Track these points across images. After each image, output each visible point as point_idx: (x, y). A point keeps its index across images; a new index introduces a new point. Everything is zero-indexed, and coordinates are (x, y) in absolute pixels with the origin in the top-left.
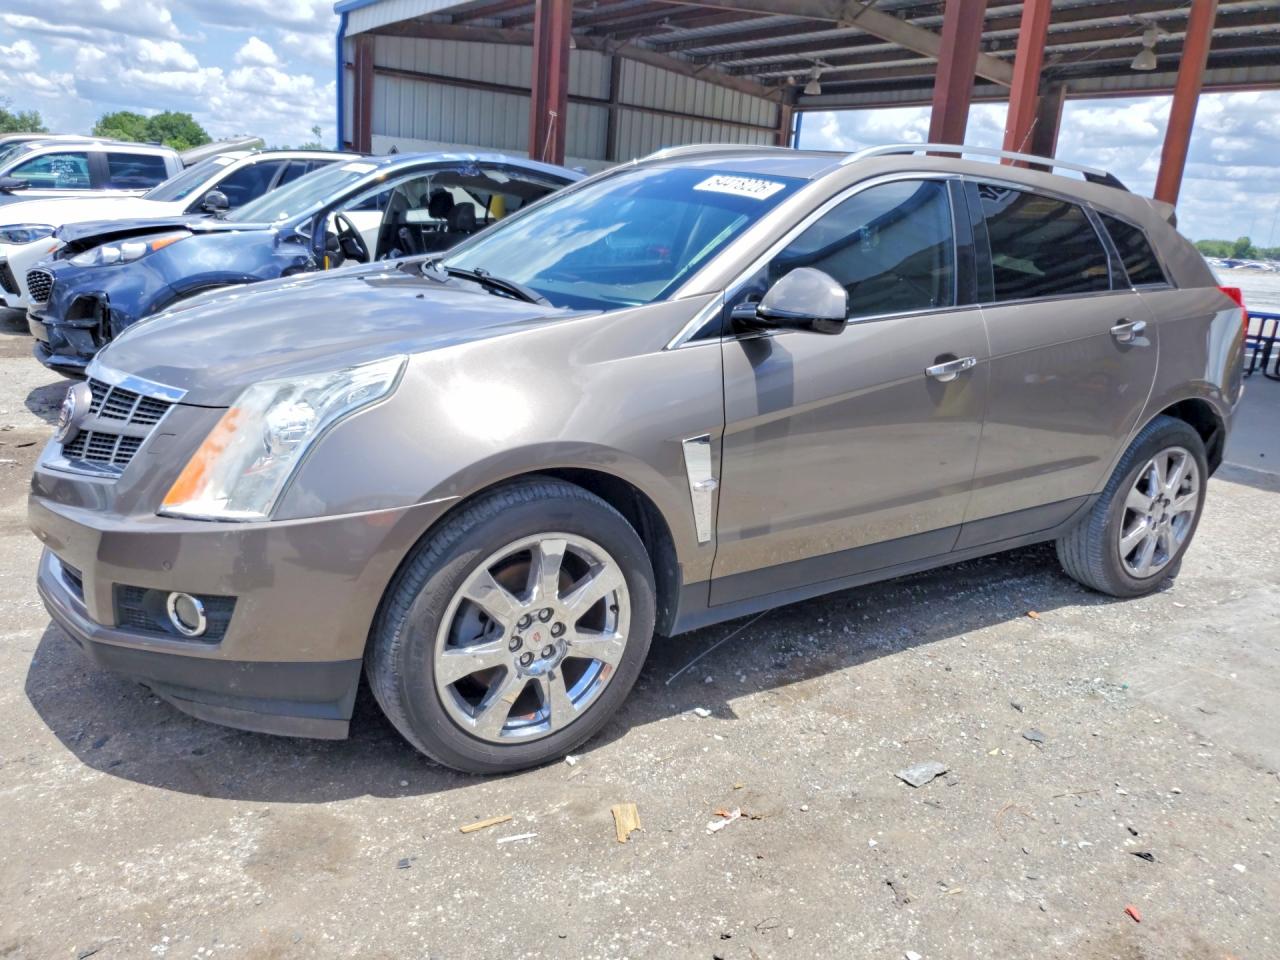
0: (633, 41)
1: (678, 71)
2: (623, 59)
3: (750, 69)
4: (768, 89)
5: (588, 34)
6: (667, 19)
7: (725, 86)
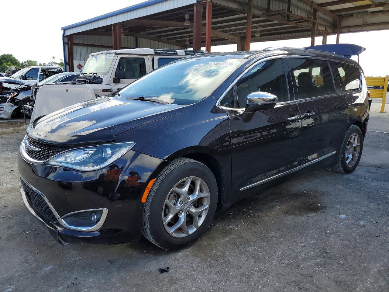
0: (141, 33)
1: (154, 40)
2: (139, 38)
3: (172, 39)
4: (178, 43)
5: (129, 32)
6: (148, 28)
7: (166, 43)
